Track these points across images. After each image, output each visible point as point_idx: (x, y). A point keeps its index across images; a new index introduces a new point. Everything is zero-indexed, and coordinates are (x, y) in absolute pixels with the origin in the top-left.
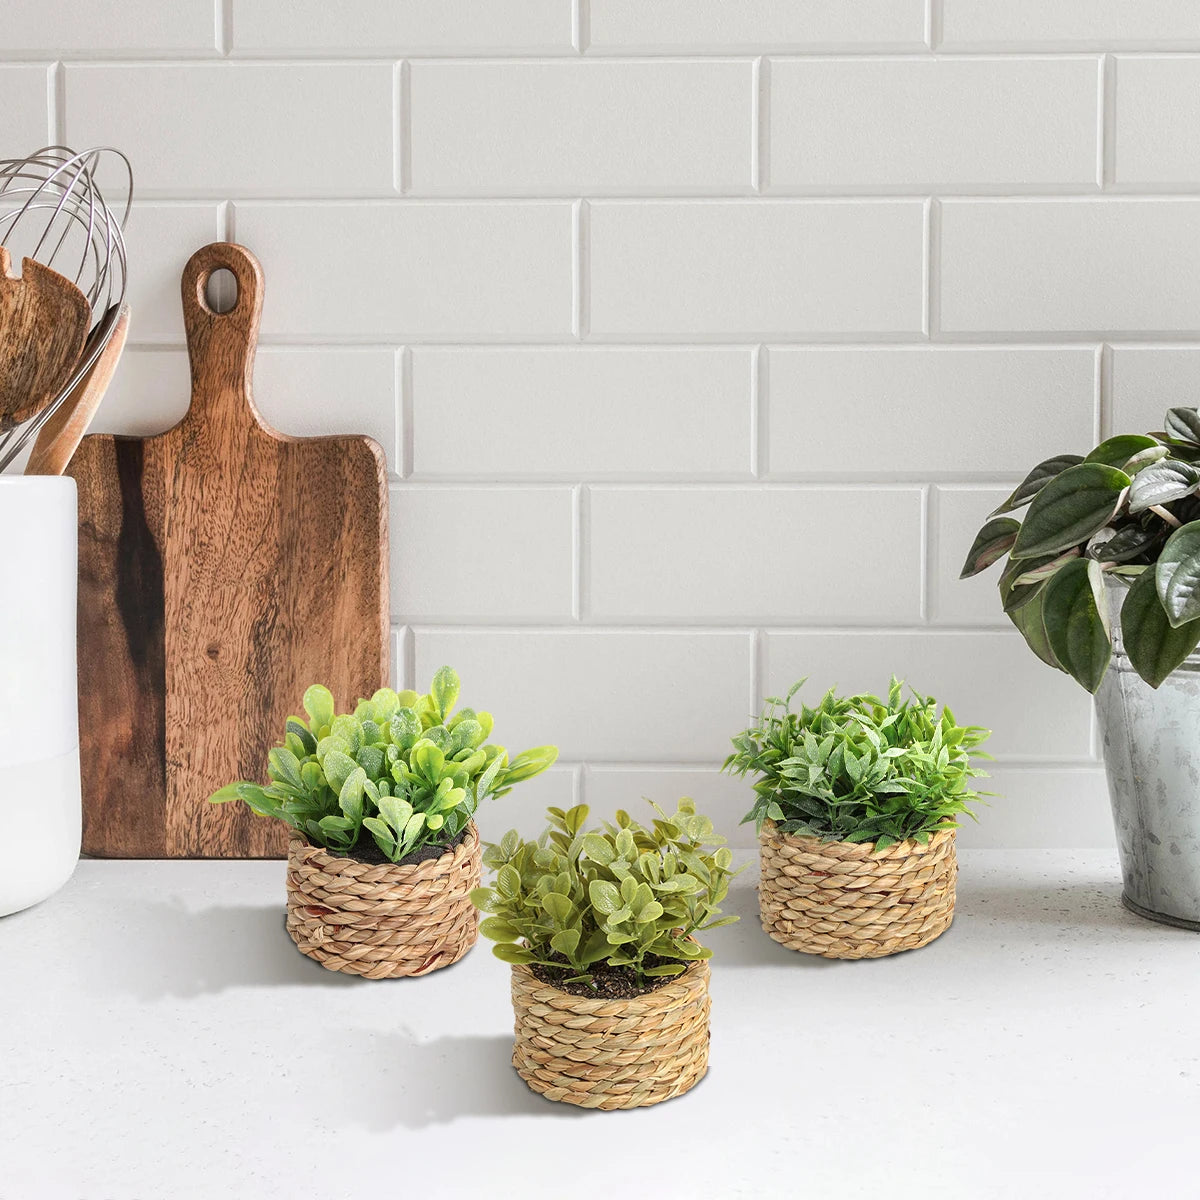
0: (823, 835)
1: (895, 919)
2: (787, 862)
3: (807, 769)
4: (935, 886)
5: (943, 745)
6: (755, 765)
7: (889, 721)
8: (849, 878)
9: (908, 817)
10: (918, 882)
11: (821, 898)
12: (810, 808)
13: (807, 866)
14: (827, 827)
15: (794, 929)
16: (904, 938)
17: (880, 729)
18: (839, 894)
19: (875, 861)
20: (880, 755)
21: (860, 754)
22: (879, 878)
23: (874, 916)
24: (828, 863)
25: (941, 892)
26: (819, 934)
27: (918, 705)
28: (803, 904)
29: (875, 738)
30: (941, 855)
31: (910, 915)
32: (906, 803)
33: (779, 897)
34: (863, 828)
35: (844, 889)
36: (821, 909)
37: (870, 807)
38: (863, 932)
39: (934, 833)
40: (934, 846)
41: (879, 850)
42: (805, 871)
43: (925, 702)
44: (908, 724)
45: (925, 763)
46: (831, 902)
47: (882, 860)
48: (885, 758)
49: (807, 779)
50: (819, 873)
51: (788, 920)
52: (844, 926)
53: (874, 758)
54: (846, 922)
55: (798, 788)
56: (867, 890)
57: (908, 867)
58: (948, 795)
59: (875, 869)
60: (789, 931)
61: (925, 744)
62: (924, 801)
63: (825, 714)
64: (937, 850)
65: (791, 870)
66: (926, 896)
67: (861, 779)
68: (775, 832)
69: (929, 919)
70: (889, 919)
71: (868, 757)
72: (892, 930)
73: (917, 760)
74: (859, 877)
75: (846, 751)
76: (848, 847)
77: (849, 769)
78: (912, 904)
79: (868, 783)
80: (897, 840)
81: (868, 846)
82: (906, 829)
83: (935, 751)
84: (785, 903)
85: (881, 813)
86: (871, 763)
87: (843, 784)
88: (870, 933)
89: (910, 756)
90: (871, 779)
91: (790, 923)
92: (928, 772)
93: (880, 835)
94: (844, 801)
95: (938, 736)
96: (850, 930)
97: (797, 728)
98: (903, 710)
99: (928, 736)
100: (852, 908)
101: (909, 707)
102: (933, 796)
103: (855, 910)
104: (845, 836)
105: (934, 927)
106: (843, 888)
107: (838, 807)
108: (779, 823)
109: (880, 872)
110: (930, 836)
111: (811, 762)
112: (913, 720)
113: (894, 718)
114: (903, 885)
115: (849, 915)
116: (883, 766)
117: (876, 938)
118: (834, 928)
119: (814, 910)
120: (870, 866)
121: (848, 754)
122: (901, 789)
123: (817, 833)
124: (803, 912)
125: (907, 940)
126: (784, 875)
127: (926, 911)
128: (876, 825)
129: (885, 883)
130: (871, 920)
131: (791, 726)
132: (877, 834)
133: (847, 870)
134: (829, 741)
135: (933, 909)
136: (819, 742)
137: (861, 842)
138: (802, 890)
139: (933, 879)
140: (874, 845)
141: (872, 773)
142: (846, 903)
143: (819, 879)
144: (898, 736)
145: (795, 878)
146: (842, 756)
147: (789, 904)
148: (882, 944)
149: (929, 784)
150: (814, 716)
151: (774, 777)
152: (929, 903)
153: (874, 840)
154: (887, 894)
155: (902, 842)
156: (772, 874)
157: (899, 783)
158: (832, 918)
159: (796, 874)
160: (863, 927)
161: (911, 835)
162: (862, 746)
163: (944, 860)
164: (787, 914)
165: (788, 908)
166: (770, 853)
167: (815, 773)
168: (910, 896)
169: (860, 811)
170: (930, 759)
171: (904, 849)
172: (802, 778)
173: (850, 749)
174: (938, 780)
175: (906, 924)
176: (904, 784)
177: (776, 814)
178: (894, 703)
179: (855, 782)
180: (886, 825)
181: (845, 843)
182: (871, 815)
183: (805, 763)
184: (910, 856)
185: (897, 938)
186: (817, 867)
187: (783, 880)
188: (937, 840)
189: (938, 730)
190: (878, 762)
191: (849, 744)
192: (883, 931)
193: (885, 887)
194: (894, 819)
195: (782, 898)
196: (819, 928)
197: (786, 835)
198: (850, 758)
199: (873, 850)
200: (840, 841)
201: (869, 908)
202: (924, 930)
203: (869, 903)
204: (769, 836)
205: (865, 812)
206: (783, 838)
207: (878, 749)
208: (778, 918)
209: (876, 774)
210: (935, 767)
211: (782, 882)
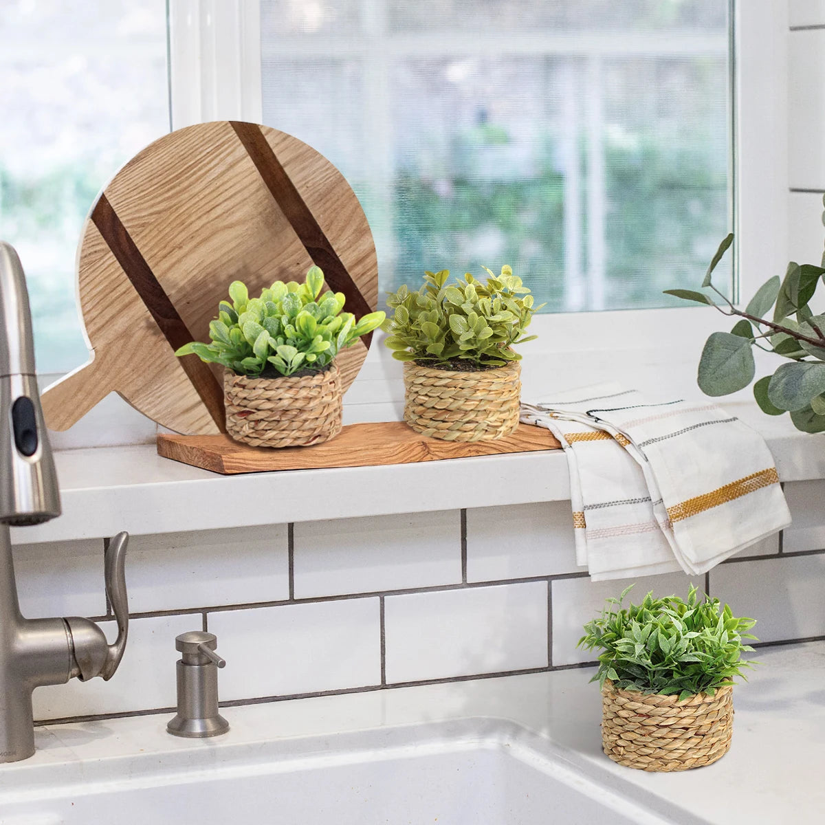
0: (644, 690)
1: (692, 746)
2: (621, 708)
3: (634, 646)
4: (719, 724)
5: (724, 630)
6: (599, 643)
7: (688, 614)
8: (661, 719)
9: (701, 678)
10: (708, 721)
11: (643, 732)
12: (635, 672)
13: (634, 711)
14: (647, 685)
15: (625, 753)
16: (698, 758)
17: (682, 619)
18: (655, 729)
19: (679, 707)
20: (682, 637)
21: (669, 636)
22: (682, 718)
23: (678, 744)
24: (648, 708)
25: (723, 728)
26: (642, 755)
27: (707, 603)
28: (631, 736)
29: (679, 625)
30: (723, 703)
31: (702, 743)
32: (700, 668)
33: (615, 731)
34: (671, 685)
36: (643, 739)
37: (676, 671)
38: (671, 754)
39: (718, 688)
40: (718, 697)
41: (681, 700)
42: (632, 714)
43: (712, 601)
44: (701, 616)
45: (712, 642)
46: (650, 734)
47: (684, 706)
48: (686, 639)
49: (633, 653)
50: (641, 715)
51: (621, 747)
52: (658, 750)
53: (678, 638)
54: (660, 748)
55: (628, 658)
56: (674, 727)
57: (701, 711)
58: (727, 663)
59: (679, 713)
60: (622, 754)
61: (712, 629)
62: (711, 667)
63: (645, 610)
64: (720, 700)
65: (623, 713)
66: (712, 731)
67: (670, 652)
68: (612, 688)
69: (715, 746)
70: (689, 745)
71: (674, 638)
72: (690, 753)
73: (707, 640)
74: (668, 718)
75: (660, 634)
76: (661, 697)
77: (661, 646)
78: (704, 736)
79: (674, 655)
80: (694, 693)
81: (674, 697)
82: (699, 686)
83: (719, 633)
84: (619, 735)
85: (683, 675)
86: (676, 642)
87: (658, 656)
88: (676, 755)
89: (702, 637)
90: (676, 653)
91: (622, 749)
92: (714, 648)
93: (682, 690)
94: (659, 667)
95: (721, 624)
96: (663, 753)
97: (627, 619)
98: (697, 607)
99: (714, 624)
100: (664, 738)
101: (701, 604)
102: (717, 664)
103: (666, 740)
104: (659, 690)
105: (718, 751)
106: (658, 725)
107: (655, 671)
108: (615, 682)
109: (683, 714)
110: (716, 691)
111: (636, 641)
112: (704, 614)
113: (692, 612)
114: (698, 723)
115: (661, 743)
116: (684, 644)
117: (680, 758)
118: (651, 752)
119: (639, 739)
120: (675, 710)
121: (661, 636)
122: (696, 659)
123: (640, 689)
124: (631, 741)
125: (700, 760)
126: (618, 717)
127: (713, 740)
128: (680, 684)
129: (685, 722)
130: (676, 746)
131: (623, 618)
132: (680, 689)
133: (660, 713)
134: (648, 627)
135: (717, 739)
136: (641, 628)
137: (669, 695)
138: (630, 726)
139: (718, 719)
140: (678, 697)
141: (678, 648)
142: (660, 735)
143: (641, 719)
144: (693, 625)
145: (626, 718)
146: (657, 637)
147: (621, 736)
148: (685, 762)
149: (715, 656)
150: (638, 610)
151: (612, 651)
152: (715, 735)
153: (679, 693)
154: (687, 729)
155: (697, 694)
156: (610, 716)
157: (695, 655)
158: (651, 745)
159: (627, 716)
160: (671, 751)
161: (703, 690)
162: (670, 631)
163: (724, 706)
164: (620, 742)
165: (621, 738)
166: (609, 702)
167: (639, 649)
168: (702, 731)
169: (669, 674)
170: (715, 639)
171: (698, 700)
172: (631, 652)
173: (662, 633)
174: (720, 653)
175: (700, 749)
176: (698, 656)
177: (613, 675)
178: (691, 602)
179: (666, 655)
180: (686, 683)
181: (659, 695)
182: (676, 676)
183: (632, 642)
184: (702, 704)
185: (694, 758)
186: (640, 711)
187: (618, 719)
188: (720, 693)
189: (721, 620)
190: (681, 641)
191: (662, 629)
192: (684, 754)
193: (686, 724)
194: (691, 679)
195: (617, 732)
196: (641, 751)
197: (619, 690)
198: (662, 639)
199: (678, 700)
200: (655, 694)
201: (675, 738)
202: (711, 753)
203: (675, 735)
204: (608, 691)
205: (672, 675)
206: (618, 692)
207: (681, 632)
208: (614, 745)
209: (680, 650)
210: (719, 644)
211: (617, 721)
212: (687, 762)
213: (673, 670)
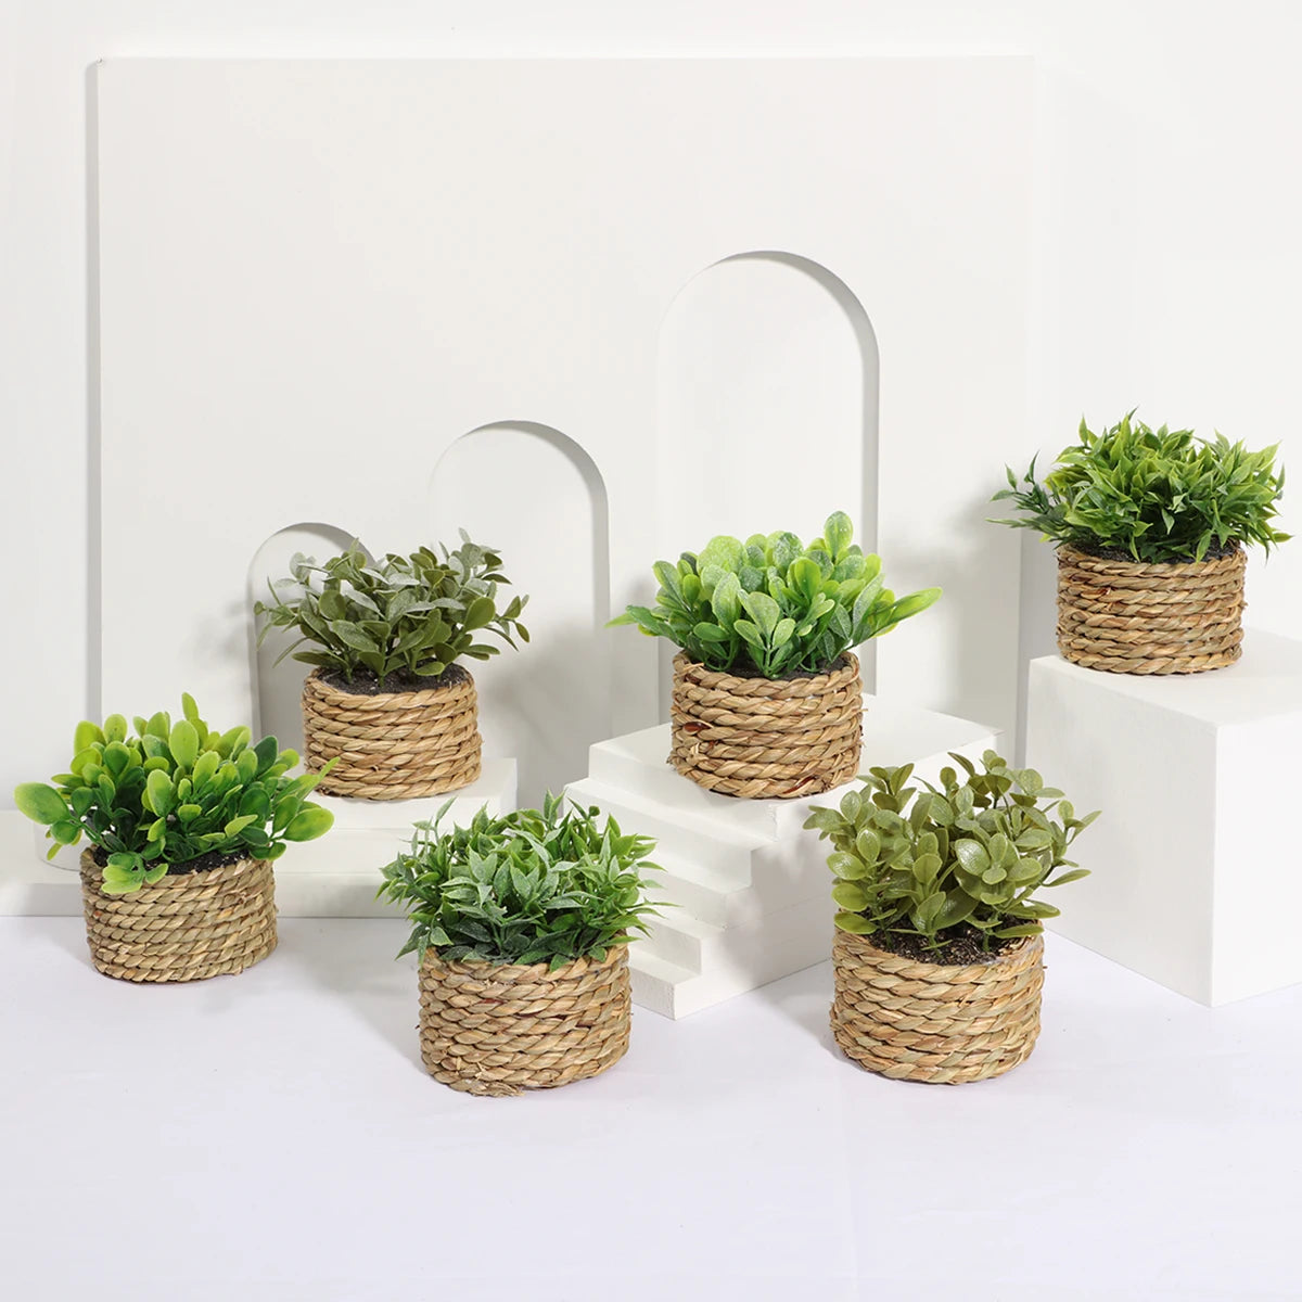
0: (491, 960)
1: (573, 1045)
2: (455, 992)
3: (475, 888)
4: (612, 1006)
5: (612, 857)
6: (410, 893)
7: (551, 836)
8: (523, 1003)
9: (580, 934)
10: (595, 1003)
11: (494, 1028)
12: (475, 931)
13: (477, 995)
14: (494, 951)
15: (464, 1065)
16: (582, 1065)
17: (544, 844)
18: (511, 1021)
19: (551, 983)
20: (549, 870)
21: (527, 871)
22: (555, 1000)
23: (550, 1043)
24: (496, 991)
25: (618, 1013)
26: (492, 1068)
27: (579, 817)
28: (473, 1037)
29: (540, 850)
30: (617, 973)
31: (588, 1039)
32: (579, 918)
33: (447, 1032)
34: (535, 948)
35: (519, 1016)
36: (494, 1040)
37: (540, 926)
38: (540, 1061)
39: (608, 949)
40: (609, 962)
41: (554, 970)
42: (475, 1000)
43: (587, 813)
44: (571, 838)
45: (596, 874)
46: (504, 1031)
47: (557, 981)
48: (554, 872)
49: (475, 899)
50: (490, 1000)
51: (456, 1057)
52: (520, 1056)
53: (543, 872)
54: (521, 1052)
55: (464, 909)
56: (542, 1015)
57: (583, 987)
58: (622, 908)
59: (550, 991)
60: (458, 1068)
61: (594, 855)
62: (597, 916)
63: (480, 834)
64: (612, 968)
65: (459, 1001)
66: (603, 1019)
67: (531, 895)
68: (437, 961)
69: (608, 1043)
70: (567, 1044)
71: (536, 872)
72: (569, 1057)
73: (588, 871)
74: (533, 1001)
75: (512, 867)
76: (519, 970)
77: (517, 885)
78: (590, 1027)
79: (539, 899)
80: (571, 958)
81: (542, 967)
82: (578, 948)
83: (605, 862)
84: (453, 1038)
85: (551, 932)
86: (540, 878)
87: (512, 902)
88: (546, 1062)
89: (580, 869)
90: (542, 896)
91: (460, 1060)
92: (599, 883)
93: (553, 955)
94: (517, 919)
95: (606, 847)
96: (526, 1060)
98: (565, 823)
99: (596, 847)
100: (528, 1036)
101: (571, 819)
102: (605, 911)
103: (530, 1038)
104: (516, 959)
105: (612, 1052)
106: (517, 1014)
107: (508, 928)
108: (441, 951)
109: (555, 995)
110: (605, 953)
111: (478, 881)
112: (576, 834)
113: (556, 833)
114: (580, 1007)
115: (523, 1044)
116: (553, 881)
117: (556, 1067)
118: (507, 1060)
119: (487, 1041)
120: (544, 988)
121: (514, 871)
122: (573, 904)
123: (485, 958)
124: (474, 1045)
125: (585, 1067)
126: (451, 1007)
127: (604, 1034)
128: (547, 945)
129: (560, 1006)
130: (547, 1047)
131: (447, 849)
132: (549, 954)
133: (520, 995)
134: (492, 858)
135: (611, 1031)
137: (533, 964)
138: (470, 1021)
139: (610, 999)
140: (547, 966)
141: (543, 889)
142: (521, 1031)
143: (490, 1007)
144: (559, 851)
145: (464, 1008)
146: (509, 872)
147: (458, 1039)
148: (561, 1074)
149: (603, 896)
150: (468, 836)
151: (432, 902)
152: (606, 1025)
153: (548, 961)
154: (563, 1017)
155: (577, 960)
156: (436, 1008)
157: (571, 898)
158: (508, 1049)
159: (465, 1004)
160: (540, 1056)
161: (586, 953)
162: (529, 862)
163: (619, 978)
164: (455, 1050)
165: (457, 1043)
166: (433, 985)
167: (484, 893)
168: (587, 1019)
169: (529, 931)
170: (601, 870)
171: (580, 967)
172: (471, 898)
173: (515, 866)
174: (610, 892)
175: (584, 1049)
176: (577, 899)
177: (440, 938)
178: (554, 817)
179: (525, 901)
180: (557, 944)
181: (516, 966)
182: (541, 934)
183: (472, 882)
184: (586, 975)
185: (576, 1065)
186: (488, 994)
187: (452, 1012)
188: (612, 957)
189: (607, 841)
190: (548, 877)
191: (514, 859)
192: (561, 1059)
193: (561, 1010)
194: (565, 937)
195: (450, 1032)
196: (493, 1061)
197: (451, 963)
198: (518, 875)
199: (548, 970)
200: (511, 964)
201: (544, 1034)
202: (602, 1055)
203: (544, 1029)
204: (431, 967)
205: (535, 933)
206: (448, 966)
207: (547, 863)
208: (445, 1055)
209: (547, 890)
210: (606, 877)
211: (450, 1015)
212: (565, 1073)
213: (534, 925)
